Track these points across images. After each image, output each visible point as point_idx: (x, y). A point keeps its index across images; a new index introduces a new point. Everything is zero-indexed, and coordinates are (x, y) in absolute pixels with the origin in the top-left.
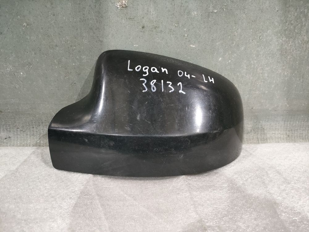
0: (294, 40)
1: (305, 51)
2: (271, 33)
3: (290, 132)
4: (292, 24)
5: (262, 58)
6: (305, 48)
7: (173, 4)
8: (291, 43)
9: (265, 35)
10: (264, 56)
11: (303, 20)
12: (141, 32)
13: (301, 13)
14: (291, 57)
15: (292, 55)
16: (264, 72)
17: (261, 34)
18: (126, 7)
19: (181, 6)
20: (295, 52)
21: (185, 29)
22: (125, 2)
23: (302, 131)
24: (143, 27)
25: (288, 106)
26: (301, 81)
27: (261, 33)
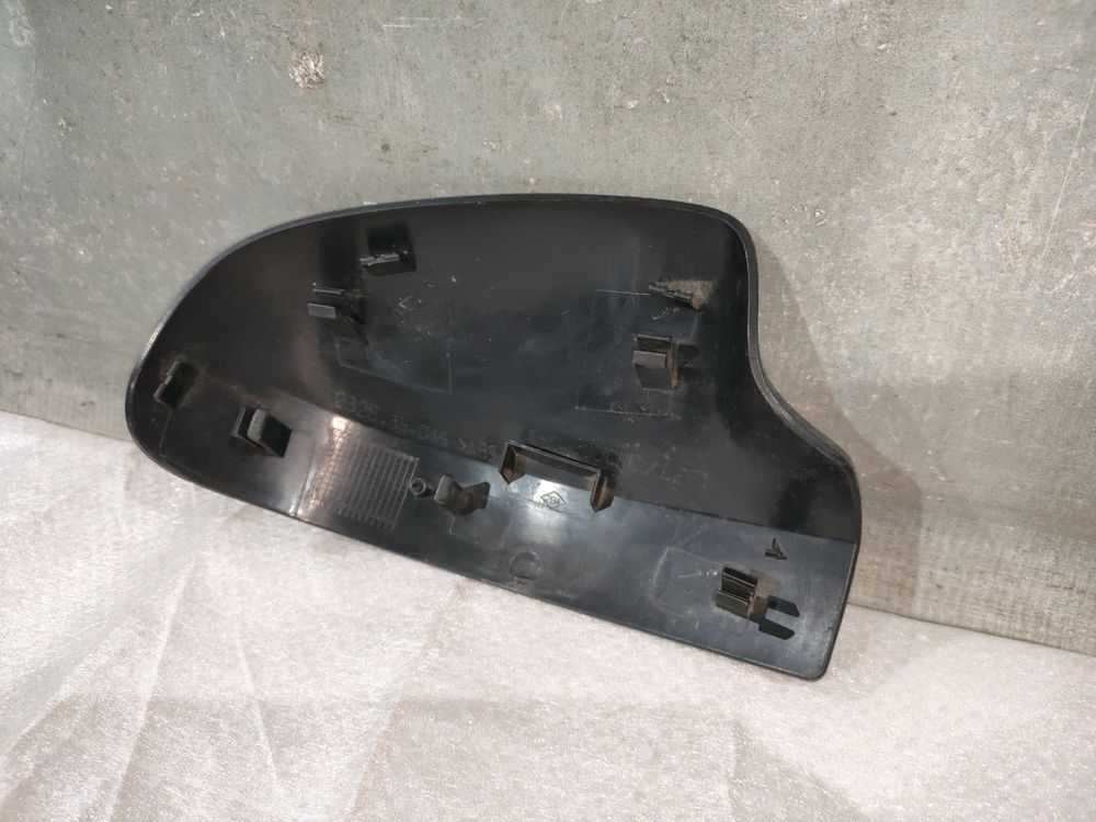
0: (973, 233)
1: (1023, 287)
2: (863, 200)
3: (951, 573)
4: (960, 171)
5: (825, 290)
6: (1023, 274)
7: (476, 75)
8: (954, 244)
9: (835, 207)
10: (833, 284)
11: (1018, 155)
12: (382, 161)
13: (1009, 126)
14: (958, 299)
15: (961, 294)
16: (835, 340)
17: (817, 200)
18: (322, 81)
19: (504, 83)
20: (974, 280)
21: (527, 161)
22: (316, 66)
23: (1007, 580)
24: (386, 147)
25: (942, 479)
26: (1005, 398)
27: (817, 194)
